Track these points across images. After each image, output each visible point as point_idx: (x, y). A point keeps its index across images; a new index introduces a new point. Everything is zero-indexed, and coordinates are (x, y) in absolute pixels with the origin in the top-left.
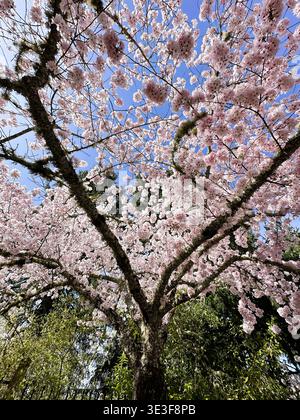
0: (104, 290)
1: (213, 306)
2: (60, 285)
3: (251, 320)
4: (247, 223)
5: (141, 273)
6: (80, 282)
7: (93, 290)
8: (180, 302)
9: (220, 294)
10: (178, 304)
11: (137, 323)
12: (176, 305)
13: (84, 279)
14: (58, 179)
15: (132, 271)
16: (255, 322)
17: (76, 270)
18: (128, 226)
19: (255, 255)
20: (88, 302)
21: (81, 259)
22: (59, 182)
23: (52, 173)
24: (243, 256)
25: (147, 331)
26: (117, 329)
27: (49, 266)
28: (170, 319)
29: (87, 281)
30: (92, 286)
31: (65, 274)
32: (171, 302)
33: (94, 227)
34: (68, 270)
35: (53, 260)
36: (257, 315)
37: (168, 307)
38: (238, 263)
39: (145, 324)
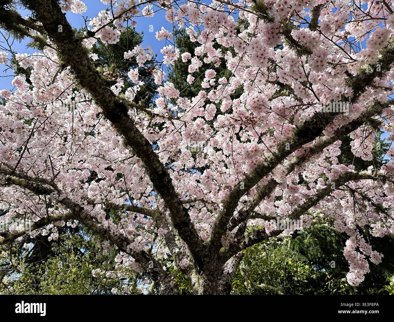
0: (131, 228)
1: (302, 252)
2: (59, 219)
3: (362, 267)
4: (377, 117)
5: (189, 202)
6: (92, 213)
7: (113, 226)
8: (252, 242)
9: (314, 234)
10: (249, 245)
11: (185, 271)
12: (246, 246)
13: (99, 210)
14: (34, 33)
15: (177, 195)
16: (367, 270)
17: (84, 198)
18: (168, 124)
19: (382, 171)
20: (107, 243)
21: (89, 181)
22: (37, 39)
23: (23, 21)
24: (362, 172)
25: (201, 281)
26: (155, 279)
27: (39, 191)
28: (237, 265)
29: (103, 212)
30: (111, 220)
31: (66, 202)
32: (239, 242)
33: (109, 123)
34: (71, 197)
35: (44, 181)
36: (372, 260)
37: (234, 249)
38: (352, 184)
39: (198, 272)
